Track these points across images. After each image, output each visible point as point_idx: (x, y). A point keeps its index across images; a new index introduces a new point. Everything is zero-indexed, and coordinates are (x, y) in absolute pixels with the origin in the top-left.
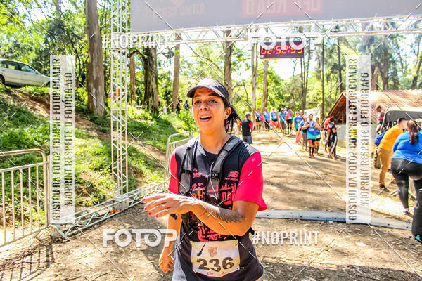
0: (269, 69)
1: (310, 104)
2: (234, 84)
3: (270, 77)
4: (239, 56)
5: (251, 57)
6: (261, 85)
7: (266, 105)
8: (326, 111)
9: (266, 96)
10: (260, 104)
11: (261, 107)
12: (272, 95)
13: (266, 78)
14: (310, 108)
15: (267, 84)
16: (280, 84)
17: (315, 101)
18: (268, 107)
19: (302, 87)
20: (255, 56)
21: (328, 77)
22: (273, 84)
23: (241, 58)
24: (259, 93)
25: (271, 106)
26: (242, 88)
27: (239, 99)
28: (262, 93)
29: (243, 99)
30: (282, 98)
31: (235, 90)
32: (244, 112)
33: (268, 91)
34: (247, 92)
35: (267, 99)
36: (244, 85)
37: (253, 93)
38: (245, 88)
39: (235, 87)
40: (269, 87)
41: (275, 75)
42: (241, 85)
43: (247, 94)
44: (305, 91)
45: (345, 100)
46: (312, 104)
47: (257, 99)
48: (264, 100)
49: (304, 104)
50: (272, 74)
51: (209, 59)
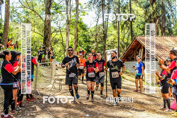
0: (79, 20)
1: (109, 46)
2: (52, 30)
3: (80, 25)
4: (57, 9)
5: (66, 10)
6: (73, 31)
8: (121, 52)
12: (81, 39)
13: (76, 26)
15: (78, 31)
18: (78, 48)
19: (104, 33)
20: (69, 9)
21: (123, 26)
22: (82, 31)
23: (58, 11)
24: (71, 37)
26: (59, 33)
27: (56, 42)
28: (73, 37)
29: (59, 42)
30: (89, 41)
31: (53, 35)
32: (60, 52)
33: (78, 36)
34: (62, 36)
35: (77, 42)
36: (60, 31)
37: (67, 37)
38: (61, 33)
39: (53, 32)
40: (78, 33)
41: (83, 24)
42: (58, 31)
43: (63, 38)
44: (105, 37)
45: (137, 43)
46: (110, 46)
47: (70, 41)
48: (75, 43)
49: (105, 46)
50: (81, 23)
51: (33, 10)
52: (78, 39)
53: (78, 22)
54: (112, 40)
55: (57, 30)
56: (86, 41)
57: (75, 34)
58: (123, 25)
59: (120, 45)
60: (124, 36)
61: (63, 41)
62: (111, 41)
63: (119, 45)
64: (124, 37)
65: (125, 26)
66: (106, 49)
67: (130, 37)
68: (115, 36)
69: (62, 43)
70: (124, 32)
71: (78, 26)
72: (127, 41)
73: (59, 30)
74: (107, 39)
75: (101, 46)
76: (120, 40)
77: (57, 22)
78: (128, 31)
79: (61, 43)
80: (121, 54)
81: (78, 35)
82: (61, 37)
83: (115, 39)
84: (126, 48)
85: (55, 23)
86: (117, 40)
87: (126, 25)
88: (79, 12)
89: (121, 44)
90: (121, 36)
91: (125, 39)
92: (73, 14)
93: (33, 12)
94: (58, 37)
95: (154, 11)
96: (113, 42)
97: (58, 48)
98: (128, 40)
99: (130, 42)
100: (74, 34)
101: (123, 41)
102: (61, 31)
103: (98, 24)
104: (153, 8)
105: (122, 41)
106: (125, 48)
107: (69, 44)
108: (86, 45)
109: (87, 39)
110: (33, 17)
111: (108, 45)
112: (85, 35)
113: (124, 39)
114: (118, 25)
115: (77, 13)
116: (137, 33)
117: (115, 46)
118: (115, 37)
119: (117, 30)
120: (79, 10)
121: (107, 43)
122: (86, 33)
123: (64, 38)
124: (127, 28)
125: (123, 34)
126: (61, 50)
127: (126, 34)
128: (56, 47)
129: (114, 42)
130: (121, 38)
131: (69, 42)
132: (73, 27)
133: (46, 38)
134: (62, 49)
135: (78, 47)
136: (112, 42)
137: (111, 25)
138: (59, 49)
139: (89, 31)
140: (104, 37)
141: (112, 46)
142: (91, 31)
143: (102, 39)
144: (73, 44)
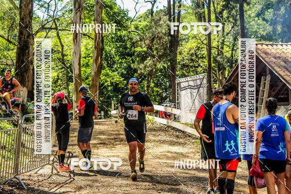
1: (184, 66)
3: (107, 13)
7: (100, 68)
8: (215, 82)
9: (100, 49)
10: (87, 65)
11: (90, 71)
12: (110, 49)
13: (99, 14)
14: (183, 76)
16: (126, 28)
17: (192, 60)
18: (103, 72)
24: (87, 45)
25: (107, 70)
26: (53, 33)
28: (91, 43)
29: (54, 56)
30: (131, 55)
32: (56, 82)
33: (103, 41)
34: (61, 42)
35: (101, 57)
36: (56, 28)
37: (75, 45)
38: (58, 35)
39: (37, 32)
40: (104, 34)
41: (116, 10)
42: (51, 29)
43: (62, 46)
46: (187, 66)
47: (83, 55)
48: (96, 59)
49: (173, 68)
50: (111, 8)
52: (103, 49)
54: (193, 51)
55: (47, 26)
56: (123, 55)
57: (96, 36)
58: (221, 13)
59: (213, 65)
60: (223, 40)
61: (63, 55)
62: (191, 52)
63: (210, 65)
64: (223, 43)
65: (225, 14)
66: (177, 73)
68: (199, 41)
69: (62, 60)
70: (223, 30)
71: (103, 15)
72: (230, 52)
73: (54, 26)
74: (179, 49)
75: (164, 67)
76: (214, 52)
77: (46, 5)
78: (233, 27)
79: (59, 59)
80: (216, 86)
81: (103, 38)
82: (59, 44)
83: (198, 48)
84: (229, 72)
85: (42, 6)
86: (205, 52)
87: (229, 13)
89: (215, 61)
90: (217, 40)
91: (226, 49)
96: (195, 56)
98: (233, 50)
100: (93, 36)
101: (220, 53)
102: (59, 28)
103: (155, 10)
105: (218, 55)
106: (227, 73)
107: (82, 62)
108: (125, 65)
109: (126, 48)
111: (182, 63)
112: (120, 39)
113: (222, 48)
114: (206, 13)
116: (256, 32)
117: (199, 65)
118: (199, 43)
121: (179, 58)
122: (124, 33)
123: (65, 48)
124: (231, 19)
125: (221, 34)
126: (58, 79)
127: (228, 34)
129: (197, 56)
130: (214, 44)
131: (80, 57)
132: (89, 18)
133: (24, 50)
134: (61, 75)
135: (104, 68)
136: (192, 55)
137: (190, 11)
138: (53, 74)
139: (133, 28)
140: (171, 42)
141: (191, 67)
142: (137, 28)
143: (165, 50)
144: (91, 61)
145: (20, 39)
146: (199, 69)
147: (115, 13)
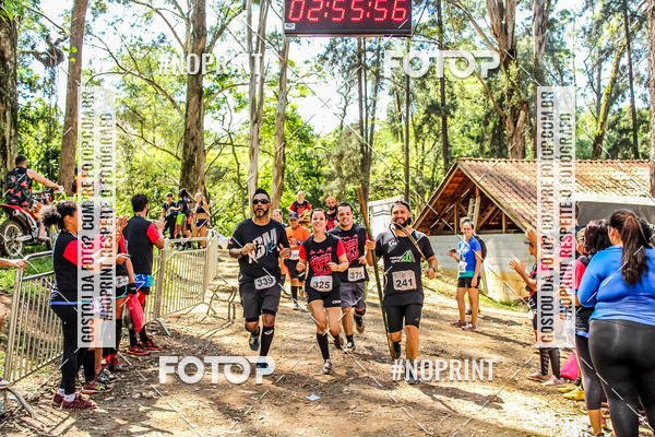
0: (288, 110)
1: (377, 189)
2: (208, 141)
4: (222, 77)
5: (248, 81)
6: (271, 143)
7: (281, 190)
9: (281, 169)
12: (294, 168)
13: (280, 128)
15: (284, 141)
16: (311, 144)
17: (387, 181)
18: (285, 194)
19: (362, 151)
20: (258, 79)
21: (419, 130)
22: (296, 143)
23: (227, 83)
24: (266, 163)
26: (228, 150)
27: (219, 176)
28: (271, 161)
29: (229, 175)
30: (317, 175)
31: (211, 155)
32: (230, 205)
33: (284, 158)
34: (237, 160)
35: (283, 177)
36: (231, 144)
37: (251, 162)
38: (233, 151)
39: (210, 148)
40: (287, 150)
41: (300, 123)
42: (225, 144)
43: (238, 164)
44: (367, 161)
45: (461, 179)
46: (381, 189)
47: (261, 175)
48: (277, 180)
49: (365, 190)
50: (294, 120)
51: (152, 82)
52: (284, 168)
53: (285, 118)
54: (388, 172)
55: (221, 141)
56: (308, 175)
57: (277, 153)
58: (420, 127)
59: (411, 187)
60: (423, 159)
61: (239, 175)
62: (386, 173)
63: (407, 186)
64: (423, 162)
65: (425, 129)
66: (370, 197)
67: (442, 162)
68: (395, 160)
69: (237, 181)
70: (423, 148)
71: (285, 129)
72: (431, 173)
73: (229, 141)
74: (372, 168)
75: (354, 189)
76: (412, 172)
77: (221, 118)
78: (434, 145)
79: (234, 179)
81: (284, 155)
82: (235, 162)
83: (395, 169)
84: (430, 196)
85: (216, 118)
86: (401, 173)
87: (430, 128)
88: (288, 86)
89: (414, 183)
90: (415, 159)
91: (426, 169)
92: (269, 92)
93: (150, 88)
94: (225, 161)
95: (513, 84)
96: (391, 178)
97: (223, 195)
98: (434, 170)
99: (440, 177)
100: (273, 154)
101: (420, 173)
102: (234, 144)
103: (344, 124)
104: (509, 75)
105: (418, 175)
106: (427, 196)
107: (259, 182)
108: (311, 187)
109: (311, 168)
110: (149, 103)
111: (375, 185)
112: (305, 157)
113: (422, 168)
114: (404, 128)
115: (281, 89)
116: (460, 150)
117: (395, 188)
118: (395, 163)
119: (402, 141)
120: (289, 81)
121: (372, 179)
122: (309, 150)
123: (242, 166)
124: (432, 135)
125: (420, 153)
126: (233, 202)
127: (428, 152)
128: (220, 192)
129: (393, 177)
130: (413, 164)
131: (257, 177)
132: (269, 132)
133: (189, 165)
134: (236, 197)
135: (286, 190)
136: (387, 176)
137: (386, 126)
138: (228, 196)
139: (319, 145)
140: (363, 161)
141: (386, 189)
142: (324, 145)
143: (356, 169)
144: (271, 182)
145: (185, 153)
146: (395, 192)
147: (298, 126)
